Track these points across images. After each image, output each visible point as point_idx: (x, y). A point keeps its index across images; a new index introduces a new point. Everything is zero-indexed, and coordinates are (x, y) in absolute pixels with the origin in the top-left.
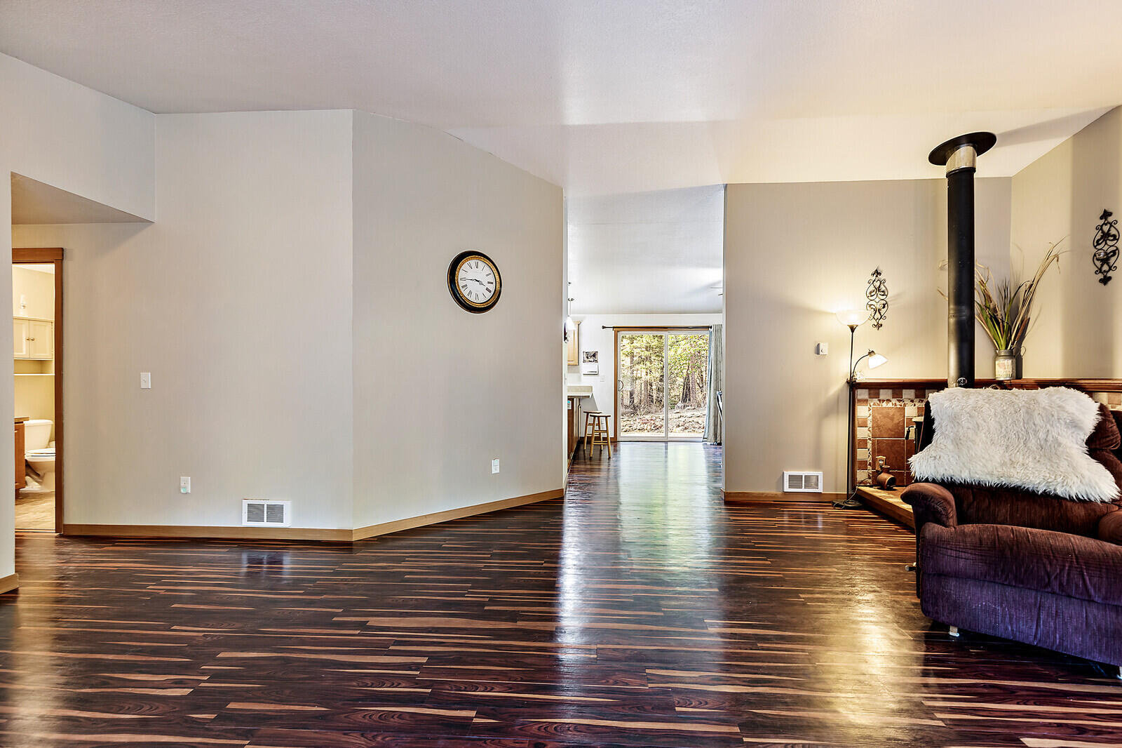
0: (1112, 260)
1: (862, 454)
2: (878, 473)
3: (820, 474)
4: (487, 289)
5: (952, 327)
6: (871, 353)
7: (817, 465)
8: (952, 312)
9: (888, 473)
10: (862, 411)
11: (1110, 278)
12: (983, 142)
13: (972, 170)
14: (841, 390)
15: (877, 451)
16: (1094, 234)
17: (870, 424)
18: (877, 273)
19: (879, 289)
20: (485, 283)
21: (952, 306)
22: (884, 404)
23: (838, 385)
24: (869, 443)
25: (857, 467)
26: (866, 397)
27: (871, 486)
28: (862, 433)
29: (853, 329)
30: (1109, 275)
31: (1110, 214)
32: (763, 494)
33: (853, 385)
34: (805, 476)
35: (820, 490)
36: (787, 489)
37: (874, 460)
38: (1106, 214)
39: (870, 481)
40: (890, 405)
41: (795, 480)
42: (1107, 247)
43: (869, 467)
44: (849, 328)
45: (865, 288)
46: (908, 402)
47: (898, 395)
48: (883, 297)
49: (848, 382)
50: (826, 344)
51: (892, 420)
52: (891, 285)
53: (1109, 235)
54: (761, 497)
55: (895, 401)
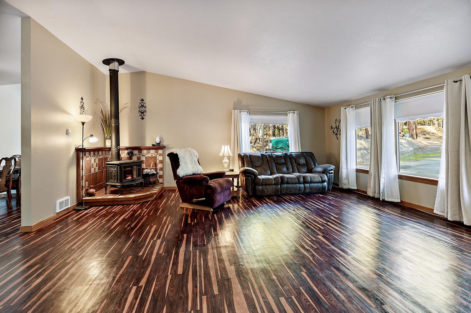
0: (144, 113)
2: (87, 190)
3: (68, 197)
6: (92, 136)
7: (67, 194)
9: (93, 189)
11: (144, 118)
12: (121, 62)
13: (117, 71)
14: (74, 154)
15: (86, 181)
16: (138, 105)
17: (84, 169)
18: (82, 99)
19: (82, 106)
22: (87, 159)
23: (73, 151)
25: (80, 190)
26: (83, 156)
27: (86, 197)
29: (83, 124)
31: (144, 100)
32: (49, 218)
33: (79, 150)
34: (65, 201)
35: (69, 206)
36: (58, 211)
38: (142, 100)
41: (61, 203)
42: (143, 109)
43: (84, 189)
44: (81, 123)
45: (79, 105)
46: (92, 157)
47: (90, 154)
48: (84, 110)
49: (76, 149)
50: (71, 130)
51: (89, 165)
52: (85, 106)
53: (144, 106)
54: (49, 220)
55: (89, 157)
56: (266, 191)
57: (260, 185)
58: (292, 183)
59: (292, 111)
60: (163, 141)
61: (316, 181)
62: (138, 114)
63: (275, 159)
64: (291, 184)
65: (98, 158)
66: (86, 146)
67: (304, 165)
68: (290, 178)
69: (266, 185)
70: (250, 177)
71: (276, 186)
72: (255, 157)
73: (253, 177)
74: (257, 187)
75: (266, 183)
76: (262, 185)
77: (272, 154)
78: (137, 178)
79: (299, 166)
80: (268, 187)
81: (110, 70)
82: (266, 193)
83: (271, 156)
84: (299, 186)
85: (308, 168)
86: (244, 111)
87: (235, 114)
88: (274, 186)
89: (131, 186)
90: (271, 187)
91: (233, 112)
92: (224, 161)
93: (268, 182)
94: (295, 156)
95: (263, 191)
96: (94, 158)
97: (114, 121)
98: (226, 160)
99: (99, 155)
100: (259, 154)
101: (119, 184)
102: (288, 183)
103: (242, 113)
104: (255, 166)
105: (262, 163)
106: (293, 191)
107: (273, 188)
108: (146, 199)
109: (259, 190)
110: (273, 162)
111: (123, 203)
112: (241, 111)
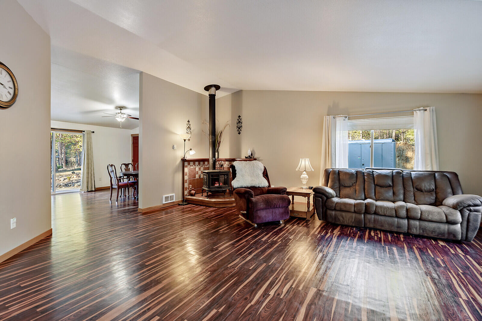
0: (241, 128)
1: (186, 185)
2: (190, 191)
3: (174, 194)
4: (9, 92)
5: (211, 142)
6: (191, 149)
7: (173, 192)
8: (211, 138)
9: (194, 190)
10: (186, 170)
11: (240, 133)
12: (217, 87)
13: (215, 95)
14: (180, 163)
15: (190, 184)
16: (236, 121)
17: (188, 175)
18: (189, 121)
19: (189, 127)
20: (7, 87)
21: (210, 136)
22: (191, 167)
23: (179, 161)
24: (188, 182)
25: (184, 190)
26: (187, 165)
27: (188, 196)
28: (186, 178)
29: (185, 140)
30: (240, 132)
31: (240, 117)
32: (156, 206)
33: (184, 160)
34: (170, 196)
35: (174, 201)
36: (164, 202)
37: (189, 186)
38: (239, 117)
39: (188, 194)
40: (193, 167)
41: (167, 198)
42: (239, 125)
43: (188, 189)
44: (183, 140)
45: (186, 126)
46: (197, 166)
47: (194, 164)
48: (190, 130)
49: (182, 160)
50: (176, 145)
51: (193, 172)
52: (191, 126)
53: (240, 122)
54: (156, 208)
55: (194, 166)
56: (341, 219)
57: (332, 210)
58: (385, 216)
59: (422, 108)
60: (255, 153)
61: (433, 220)
62: (236, 129)
63: (375, 179)
64: (383, 215)
65: (204, 167)
66: (188, 157)
67: (430, 191)
68: (381, 207)
69: (341, 210)
70: (321, 198)
71: (357, 215)
72: (346, 174)
73: (325, 198)
74: (329, 212)
75: (341, 209)
76: (335, 210)
77: (373, 171)
78: (224, 186)
79: (418, 194)
80: (344, 214)
81: (209, 95)
82: (341, 221)
83: (371, 175)
84: (398, 222)
85: (436, 198)
86: (339, 116)
87: (327, 121)
88: (354, 215)
89: (218, 192)
90: (349, 215)
91: (324, 119)
92: (302, 176)
93: (343, 207)
94: (414, 177)
95: (336, 217)
96: (199, 167)
97: (212, 137)
98: (304, 175)
99: (204, 165)
100: (353, 171)
101: (207, 189)
102: (376, 213)
103: (337, 119)
104: (344, 185)
105: (354, 183)
106: (387, 227)
107: (352, 217)
108: (226, 205)
109: (331, 215)
110: (373, 182)
111: (207, 205)
112: (336, 116)
